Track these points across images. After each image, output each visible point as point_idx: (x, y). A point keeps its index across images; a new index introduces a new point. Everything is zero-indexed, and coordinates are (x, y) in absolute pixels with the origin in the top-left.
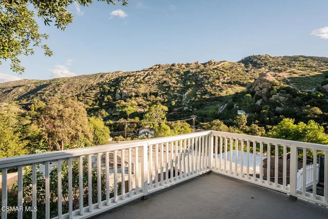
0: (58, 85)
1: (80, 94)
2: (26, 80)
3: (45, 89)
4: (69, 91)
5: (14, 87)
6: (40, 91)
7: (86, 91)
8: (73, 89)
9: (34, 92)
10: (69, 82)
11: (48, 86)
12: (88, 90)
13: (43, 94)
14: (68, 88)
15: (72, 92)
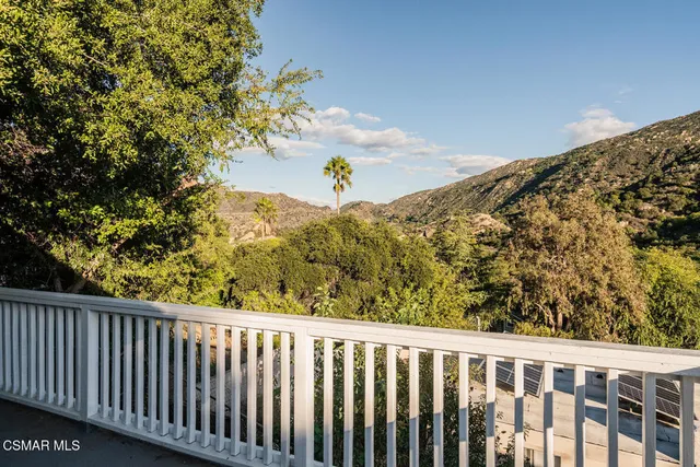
0: (584, 164)
1: (644, 182)
2: (517, 162)
3: (554, 176)
4: (612, 175)
5: (498, 181)
6: (545, 184)
7: (664, 169)
8: (625, 168)
9: (531, 187)
10: (614, 150)
11: (561, 169)
12: (671, 165)
13: (550, 188)
14: (611, 167)
15: (622, 177)
